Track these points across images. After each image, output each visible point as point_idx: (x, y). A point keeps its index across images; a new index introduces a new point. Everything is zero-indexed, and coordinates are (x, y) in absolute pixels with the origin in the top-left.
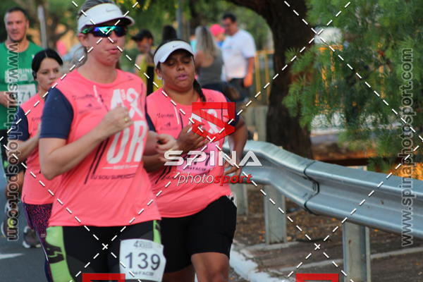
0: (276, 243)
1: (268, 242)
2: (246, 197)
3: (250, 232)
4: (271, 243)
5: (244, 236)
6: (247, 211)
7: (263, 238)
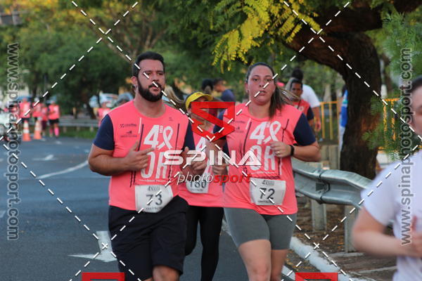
0: (353, 252)
1: (347, 251)
2: (325, 215)
3: (330, 243)
4: (349, 252)
5: (326, 246)
6: (326, 227)
7: (341, 248)
